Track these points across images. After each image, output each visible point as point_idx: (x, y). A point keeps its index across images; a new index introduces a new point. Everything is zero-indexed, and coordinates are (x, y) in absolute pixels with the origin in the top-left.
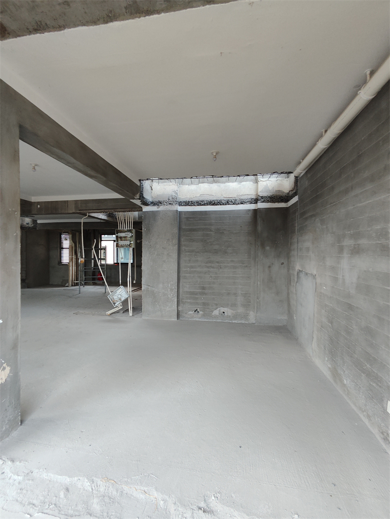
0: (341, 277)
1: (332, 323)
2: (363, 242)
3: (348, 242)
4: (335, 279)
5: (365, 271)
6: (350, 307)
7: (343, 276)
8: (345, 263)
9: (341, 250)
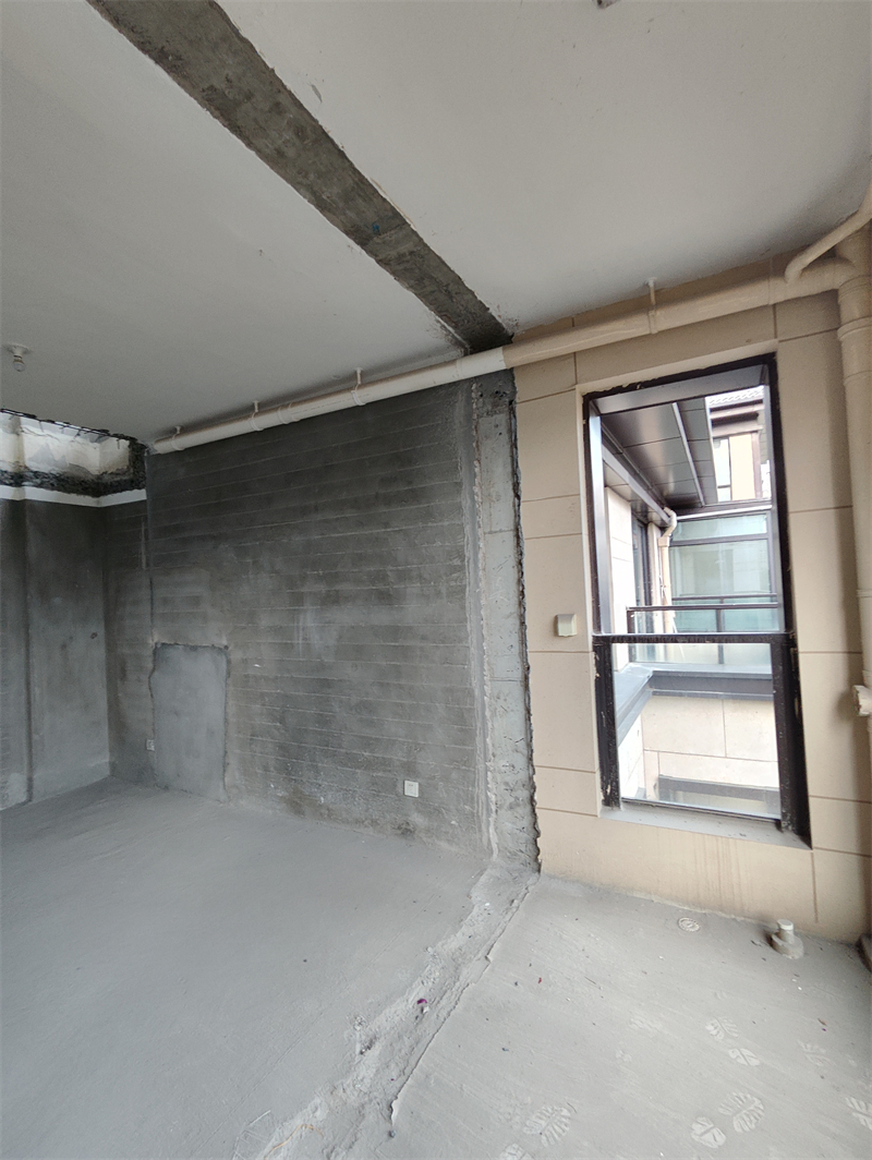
0: (300, 642)
1: (282, 721)
2: (345, 587)
3: (311, 587)
4: (287, 647)
5: (353, 627)
6: (326, 683)
7: (304, 639)
8: (309, 619)
9: (298, 599)
